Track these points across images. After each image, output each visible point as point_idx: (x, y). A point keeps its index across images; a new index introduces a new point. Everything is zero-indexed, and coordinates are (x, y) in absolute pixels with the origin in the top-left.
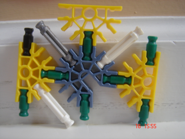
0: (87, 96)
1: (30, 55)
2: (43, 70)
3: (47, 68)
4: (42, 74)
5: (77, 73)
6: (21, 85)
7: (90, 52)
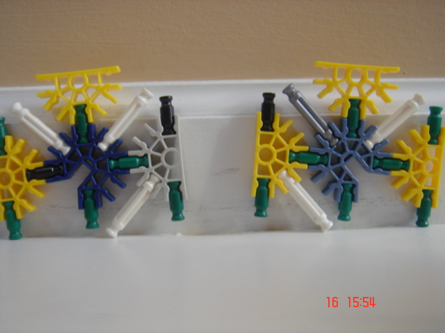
0: (351, 186)
1: (273, 130)
2: (291, 151)
3: (297, 149)
4: (290, 156)
5: (339, 155)
6: (259, 173)
7: (356, 126)
